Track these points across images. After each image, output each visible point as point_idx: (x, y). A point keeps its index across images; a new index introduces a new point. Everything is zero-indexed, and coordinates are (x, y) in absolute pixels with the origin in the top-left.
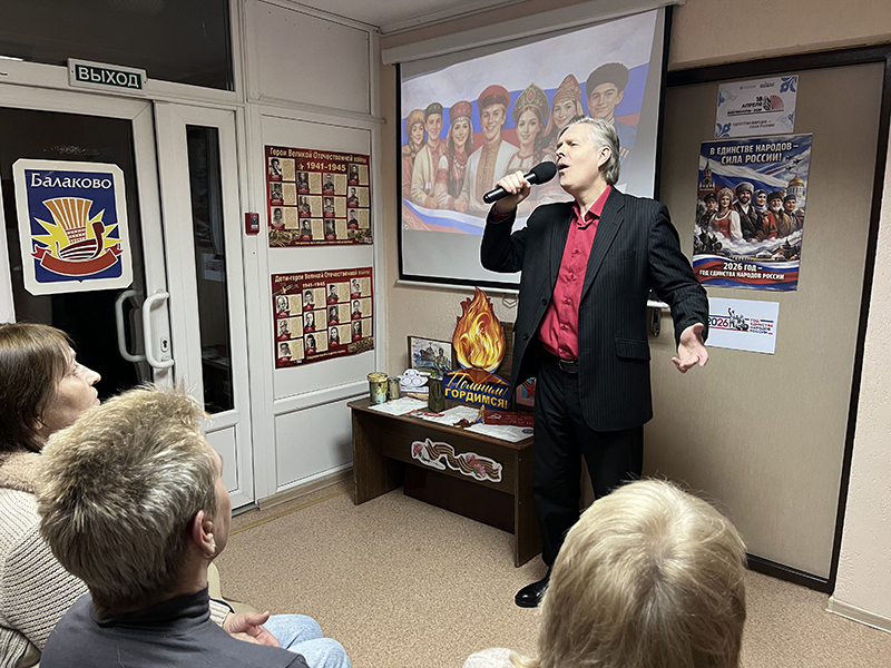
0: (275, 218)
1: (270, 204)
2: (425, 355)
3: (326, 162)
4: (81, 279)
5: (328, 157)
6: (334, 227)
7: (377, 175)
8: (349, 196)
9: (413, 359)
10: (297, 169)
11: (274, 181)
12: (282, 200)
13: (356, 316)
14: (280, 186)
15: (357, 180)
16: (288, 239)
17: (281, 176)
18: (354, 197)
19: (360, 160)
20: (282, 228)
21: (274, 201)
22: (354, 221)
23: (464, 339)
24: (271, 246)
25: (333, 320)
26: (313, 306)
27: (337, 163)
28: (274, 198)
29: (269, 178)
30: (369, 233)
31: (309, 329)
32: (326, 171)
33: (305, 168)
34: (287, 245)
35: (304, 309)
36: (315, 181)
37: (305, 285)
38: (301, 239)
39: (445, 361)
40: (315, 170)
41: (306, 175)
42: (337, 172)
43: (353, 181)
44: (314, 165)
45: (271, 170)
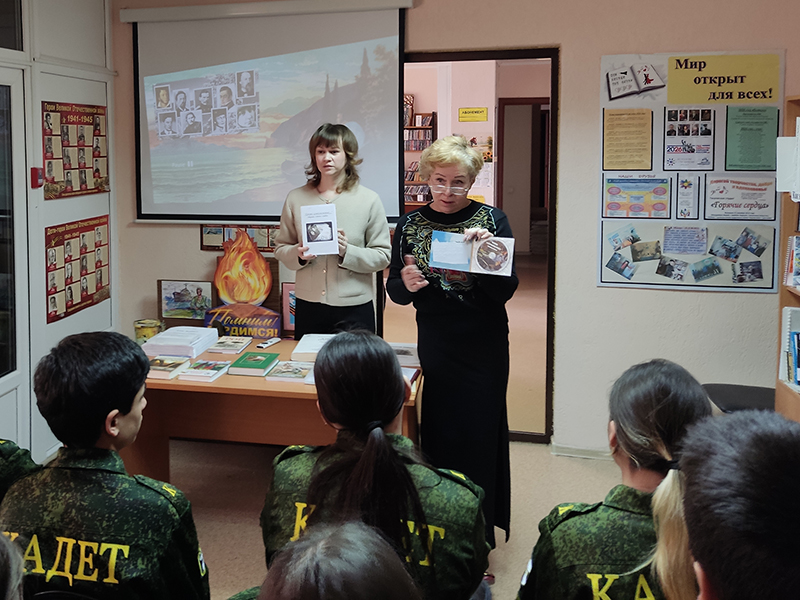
0: (48, 171)
2: (179, 297)
3: (81, 114)
5: (81, 109)
6: (85, 177)
8: (95, 146)
9: (164, 302)
10: (61, 123)
11: (47, 133)
12: (52, 152)
13: (99, 265)
14: (51, 140)
15: (99, 130)
16: (56, 191)
17: (52, 130)
18: (97, 147)
20: (53, 181)
21: (48, 155)
22: (97, 170)
23: (226, 277)
24: (46, 199)
25: (84, 271)
26: (71, 257)
27: (88, 115)
28: (47, 151)
30: (107, 183)
31: (69, 281)
32: (80, 123)
33: (67, 123)
34: (57, 197)
35: (66, 261)
36: (73, 133)
37: (67, 236)
38: (65, 192)
39: (204, 300)
40: (73, 123)
41: (67, 128)
42: (87, 123)
43: (97, 133)
44: (72, 118)
45: (45, 124)
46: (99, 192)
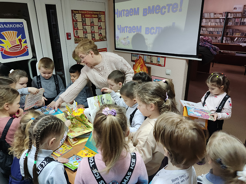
0: (76, 34)
1: (74, 29)
3: (91, 14)
4: (16, 57)
5: (91, 13)
6: (95, 36)
7: (108, 18)
8: (99, 25)
10: (82, 17)
11: (75, 21)
12: (78, 28)
14: (77, 23)
15: (101, 20)
17: (77, 20)
18: (100, 26)
19: (102, 13)
20: (78, 37)
21: (75, 28)
22: (101, 34)
23: (135, 72)
24: (75, 43)
27: (95, 14)
28: (75, 27)
29: (73, 21)
30: (105, 37)
32: (91, 17)
36: (88, 21)
40: (88, 17)
41: (85, 19)
42: (95, 17)
43: (100, 20)
44: (87, 16)
45: (73, 18)
46: (101, 41)
